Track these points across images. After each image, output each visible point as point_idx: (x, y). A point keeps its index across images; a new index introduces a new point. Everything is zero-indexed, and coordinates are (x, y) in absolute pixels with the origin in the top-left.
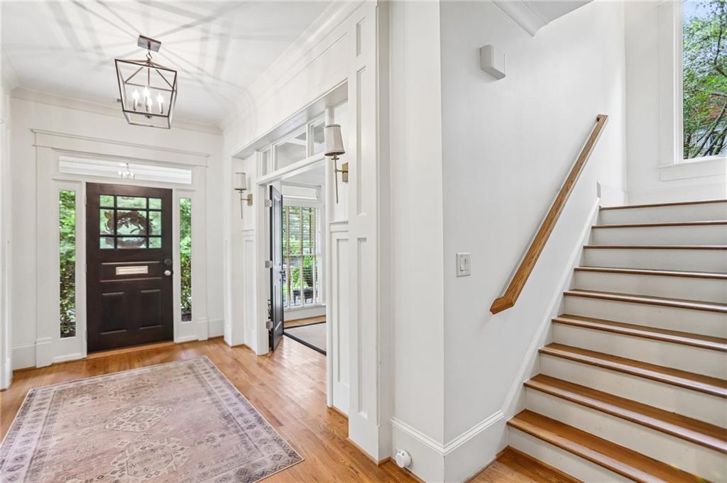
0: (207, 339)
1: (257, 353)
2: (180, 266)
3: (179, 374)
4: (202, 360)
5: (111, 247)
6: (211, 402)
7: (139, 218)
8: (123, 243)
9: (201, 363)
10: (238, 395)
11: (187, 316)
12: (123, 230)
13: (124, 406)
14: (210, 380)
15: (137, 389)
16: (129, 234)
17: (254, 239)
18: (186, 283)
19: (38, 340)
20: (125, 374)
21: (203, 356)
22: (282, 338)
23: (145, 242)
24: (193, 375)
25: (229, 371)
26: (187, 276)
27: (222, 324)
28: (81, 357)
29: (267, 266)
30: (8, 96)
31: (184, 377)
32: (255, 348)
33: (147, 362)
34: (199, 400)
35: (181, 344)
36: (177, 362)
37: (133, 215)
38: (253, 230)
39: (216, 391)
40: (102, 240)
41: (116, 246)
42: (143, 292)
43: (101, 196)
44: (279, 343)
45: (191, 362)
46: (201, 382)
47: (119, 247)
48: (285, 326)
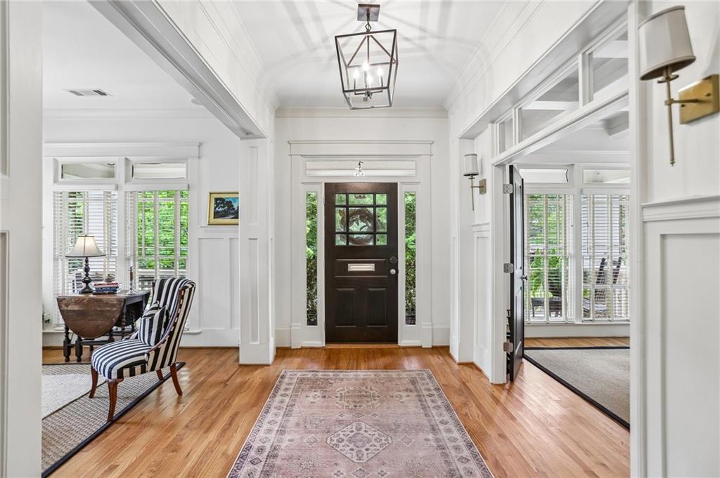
0: (431, 347)
1: (490, 381)
2: (405, 264)
3: (402, 388)
4: (425, 376)
5: (343, 243)
6: (435, 444)
7: (368, 215)
8: (353, 240)
9: (424, 379)
10: (470, 446)
11: (411, 319)
12: (354, 228)
13: (347, 417)
14: (434, 407)
15: (360, 397)
16: (359, 231)
17: (489, 234)
18: (411, 283)
19: (293, 324)
20: (351, 374)
21: (427, 370)
22: (522, 363)
23: (373, 240)
24: (415, 393)
25: (457, 400)
26: (412, 275)
27: (447, 332)
28: (321, 346)
29: (506, 271)
30: (272, 116)
31: (407, 394)
32: (488, 370)
33: (372, 364)
34: (421, 436)
35: (405, 348)
36: (401, 373)
37: (363, 213)
38: (488, 224)
39: (441, 427)
40: (338, 237)
41: (348, 243)
42: (370, 289)
43: (337, 195)
44: (519, 369)
45: (414, 374)
46: (424, 408)
47: (350, 244)
48: (525, 346)
